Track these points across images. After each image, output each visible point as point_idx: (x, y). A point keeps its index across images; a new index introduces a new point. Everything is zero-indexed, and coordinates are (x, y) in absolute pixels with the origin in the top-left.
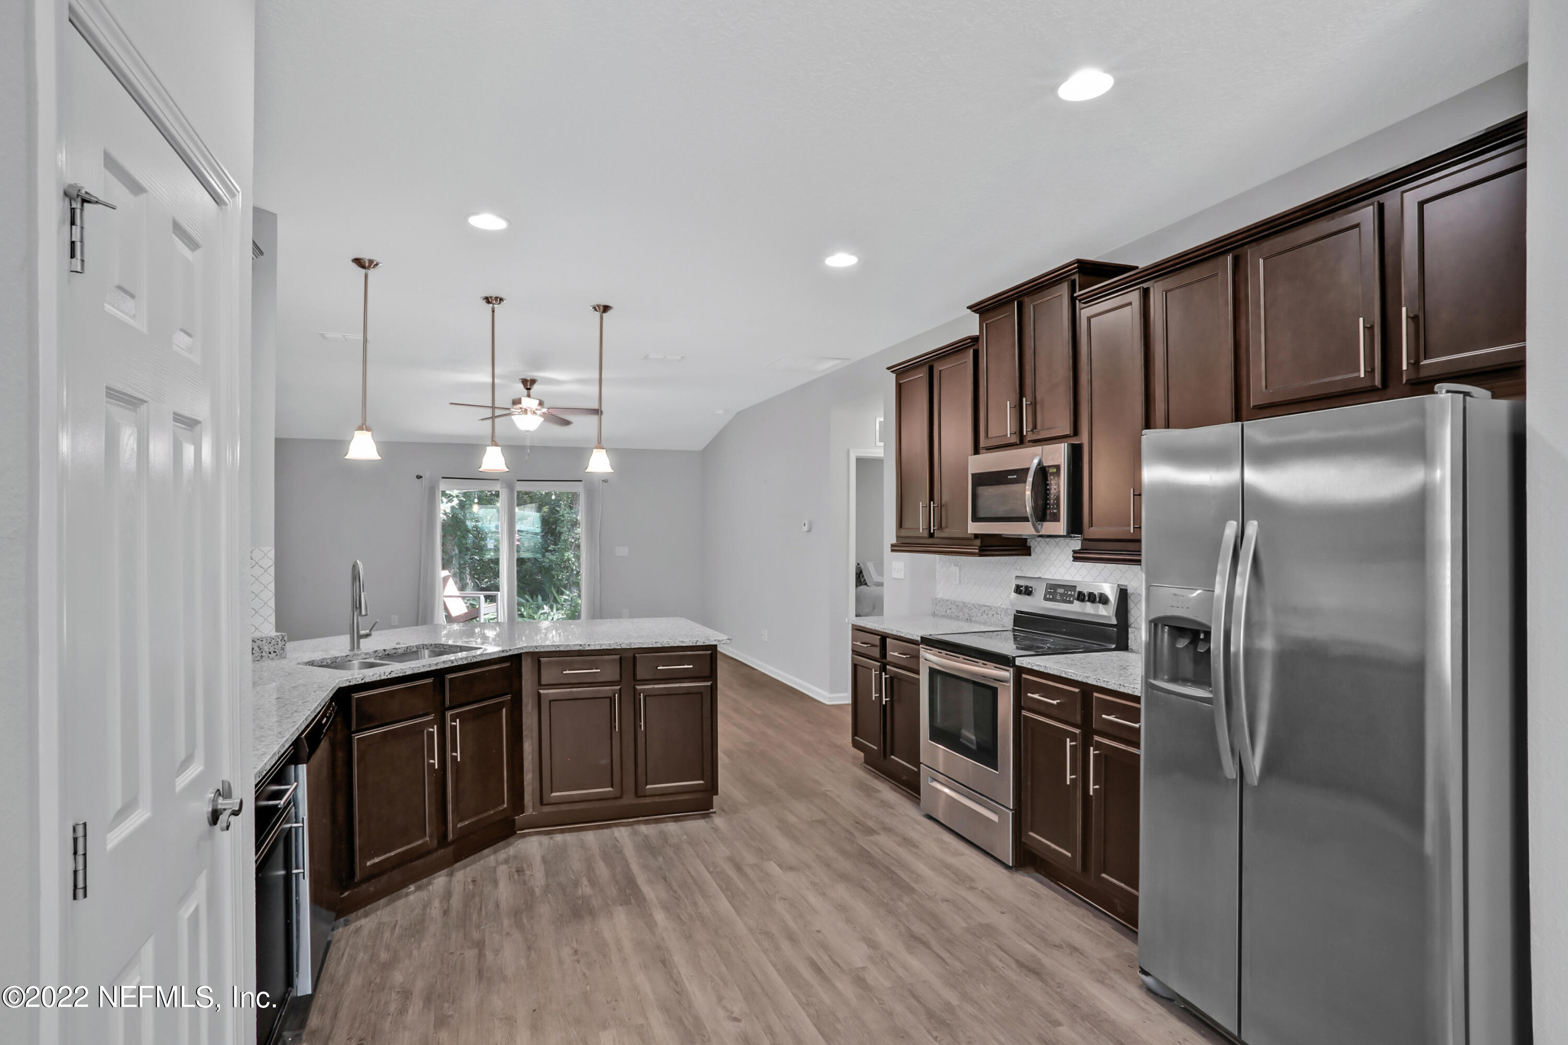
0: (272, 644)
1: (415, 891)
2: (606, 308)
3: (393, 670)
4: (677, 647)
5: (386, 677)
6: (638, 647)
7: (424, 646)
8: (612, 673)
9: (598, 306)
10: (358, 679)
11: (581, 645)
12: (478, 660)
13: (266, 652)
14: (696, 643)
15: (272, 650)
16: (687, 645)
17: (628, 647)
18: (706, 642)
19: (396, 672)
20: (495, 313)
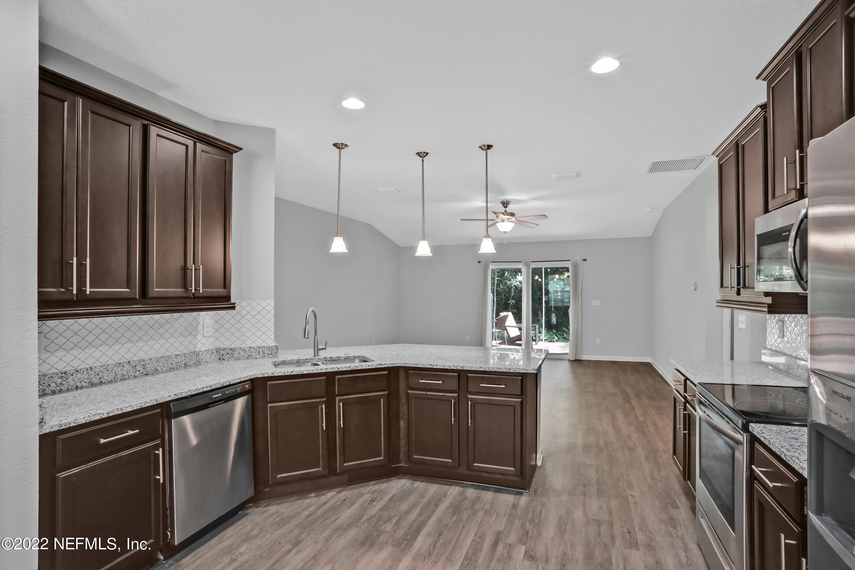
0: (270, 350)
1: (314, 496)
2: (489, 147)
3: (294, 370)
4: (495, 372)
5: (289, 374)
6: (468, 369)
7: (358, 357)
8: (453, 384)
9: (484, 146)
10: (269, 374)
11: (431, 365)
12: (359, 369)
13: (266, 354)
14: (509, 370)
15: (270, 353)
16: (502, 371)
17: (461, 369)
18: (517, 370)
19: (296, 371)
20: (424, 162)
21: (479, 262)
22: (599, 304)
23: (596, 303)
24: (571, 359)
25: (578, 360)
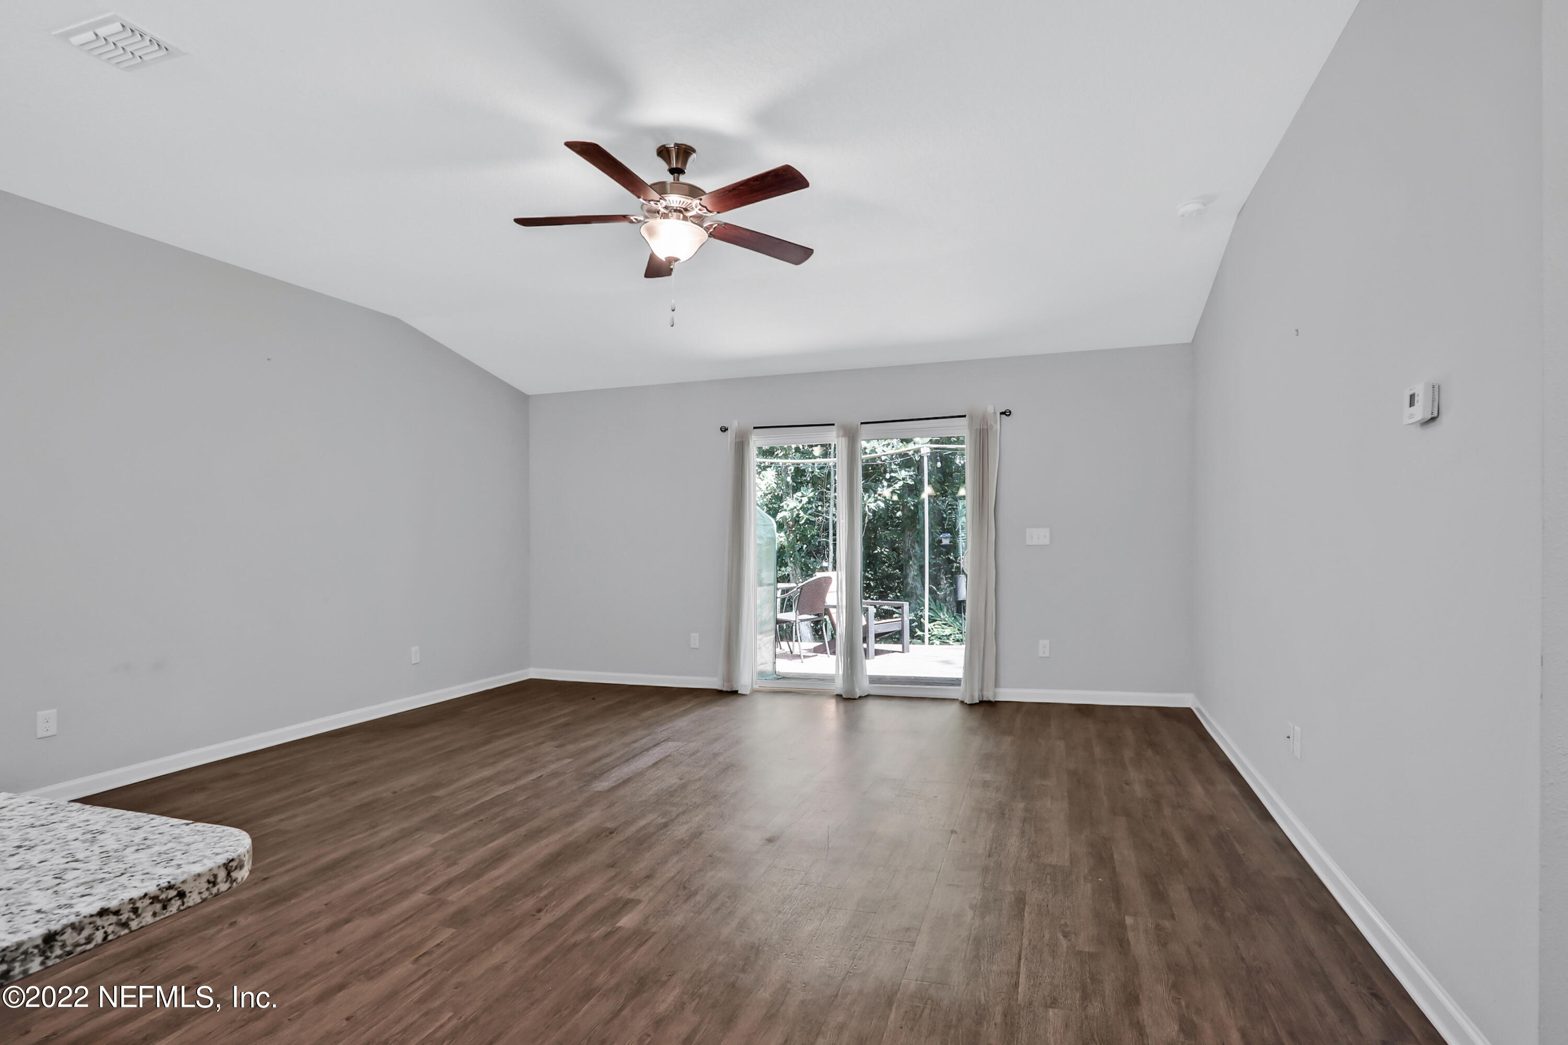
21: (724, 430)
22: (1046, 541)
23: (1039, 536)
24: (967, 701)
25: (989, 703)
